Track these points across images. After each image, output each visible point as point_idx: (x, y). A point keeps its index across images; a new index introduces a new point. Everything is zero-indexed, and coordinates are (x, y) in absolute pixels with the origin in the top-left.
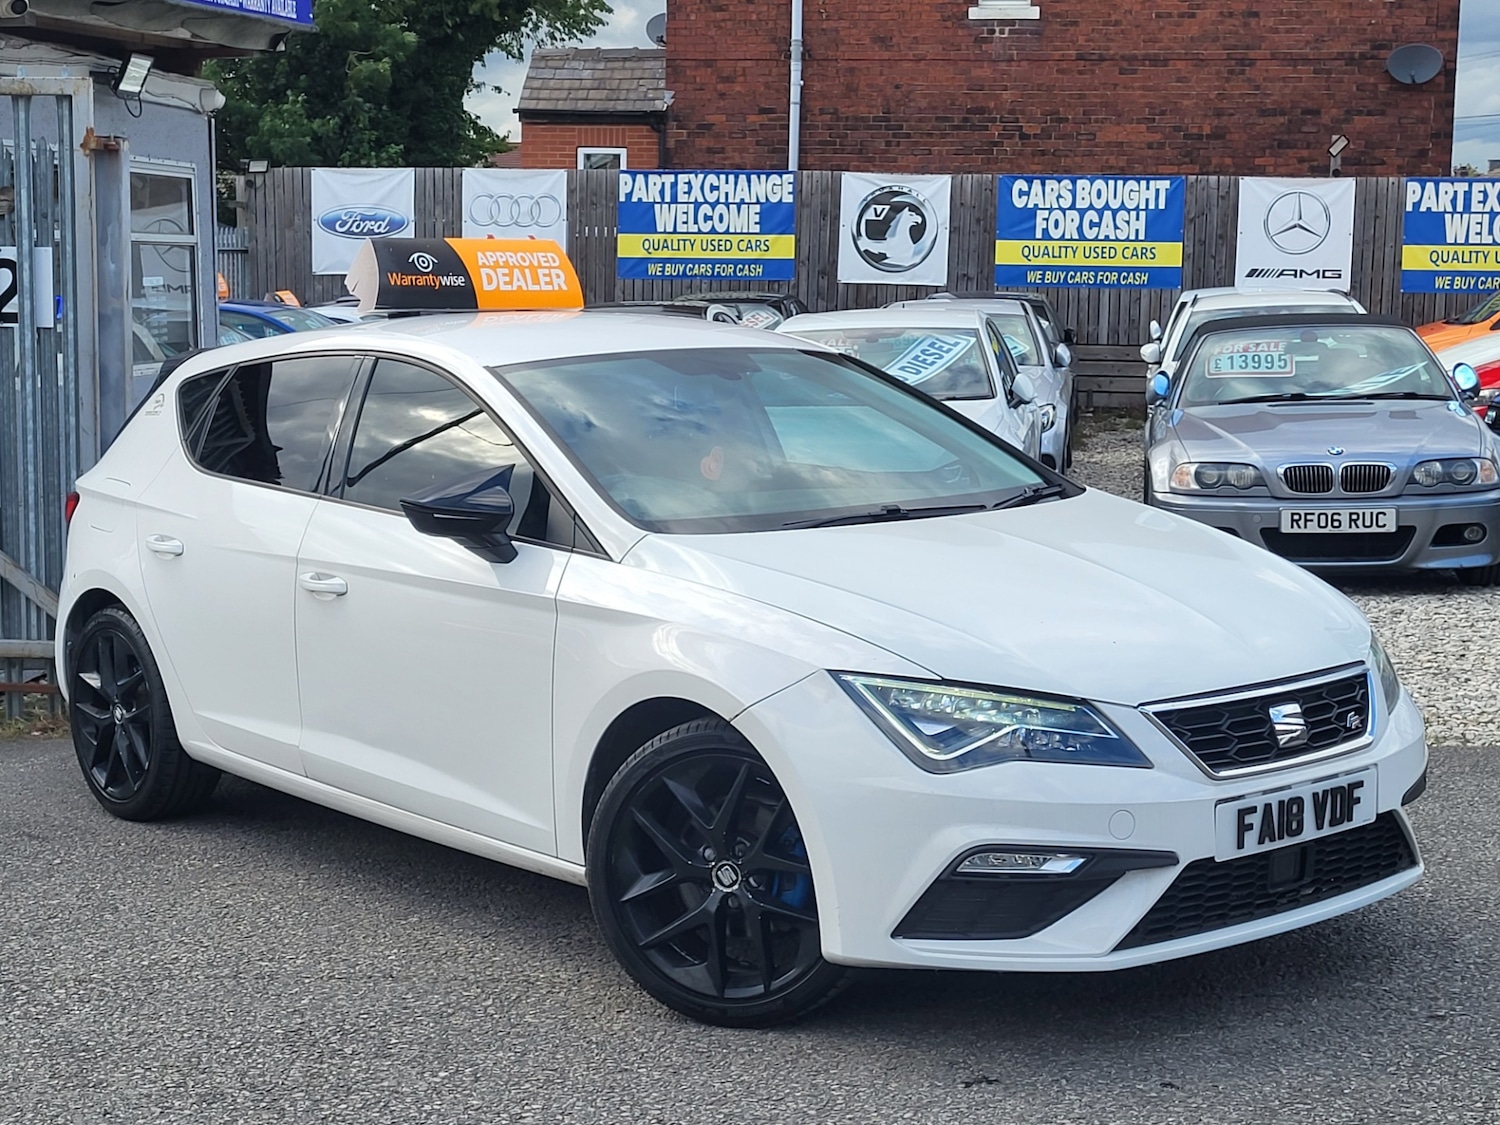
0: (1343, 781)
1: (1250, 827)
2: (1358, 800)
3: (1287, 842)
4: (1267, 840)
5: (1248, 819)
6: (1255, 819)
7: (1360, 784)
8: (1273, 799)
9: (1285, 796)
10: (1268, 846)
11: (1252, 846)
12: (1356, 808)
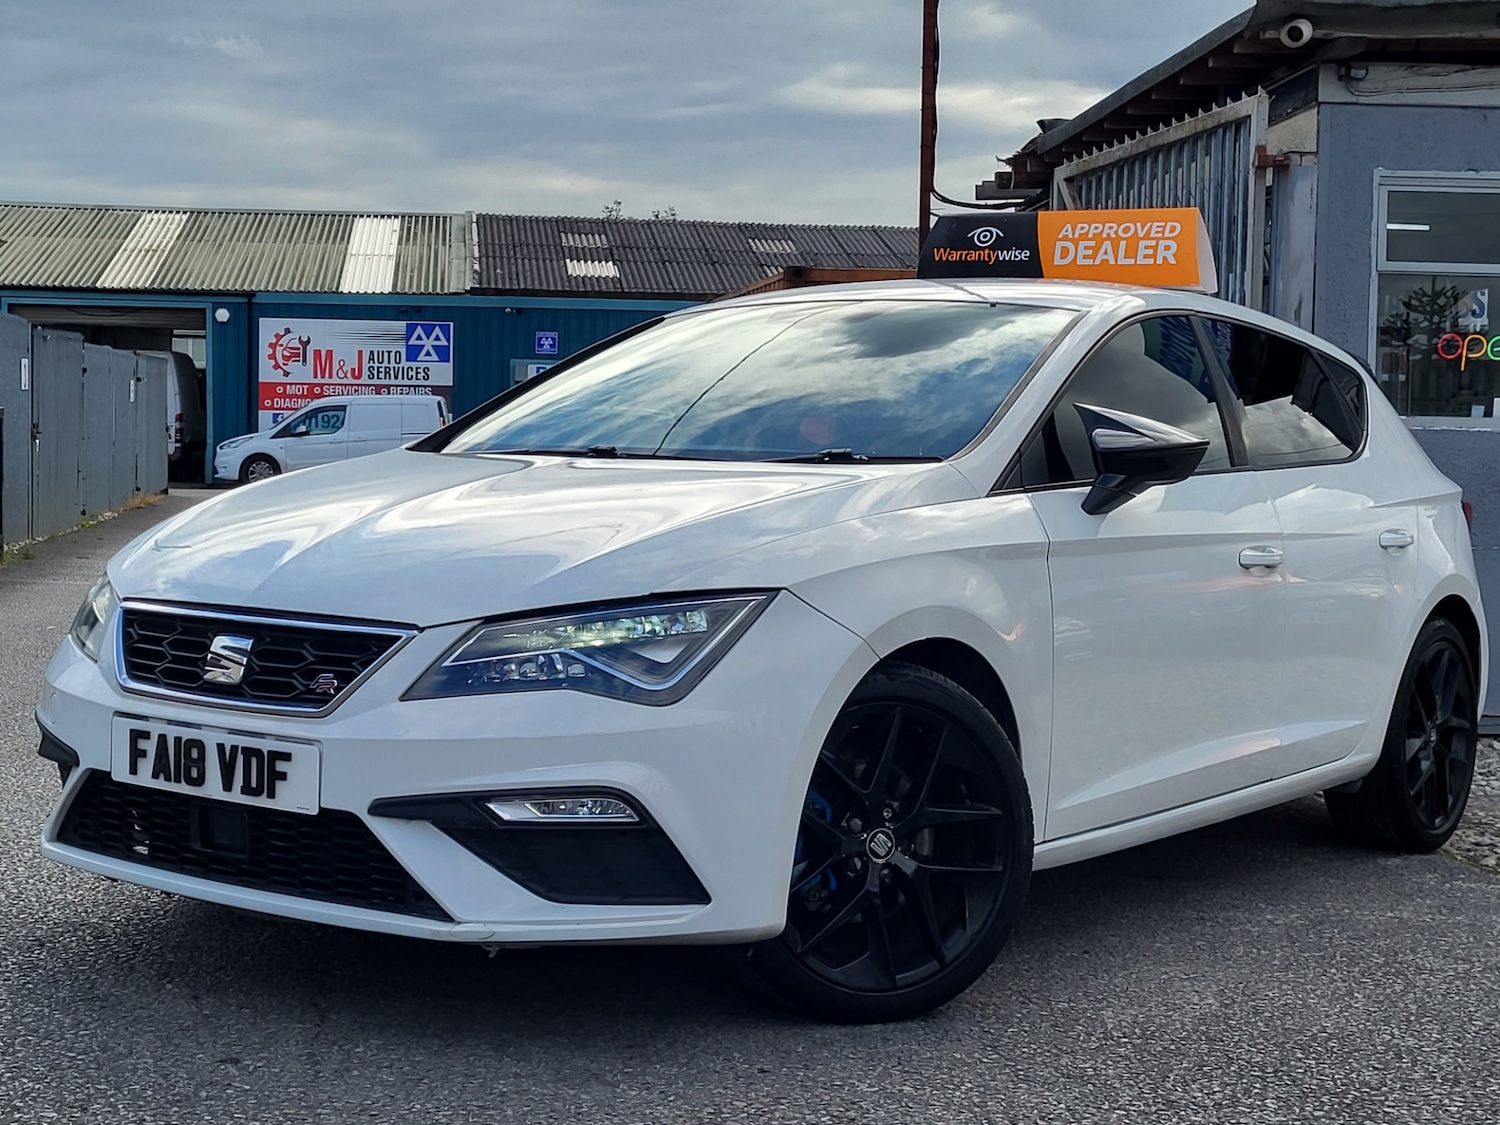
0: (266, 745)
1: (144, 754)
2: (283, 776)
3: (183, 788)
4: (162, 776)
5: (142, 744)
6: (150, 746)
7: (287, 757)
8: (172, 732)
9: (187, 734)
10: (161, 784)
11: (145, 778)
12: (280, 785)
